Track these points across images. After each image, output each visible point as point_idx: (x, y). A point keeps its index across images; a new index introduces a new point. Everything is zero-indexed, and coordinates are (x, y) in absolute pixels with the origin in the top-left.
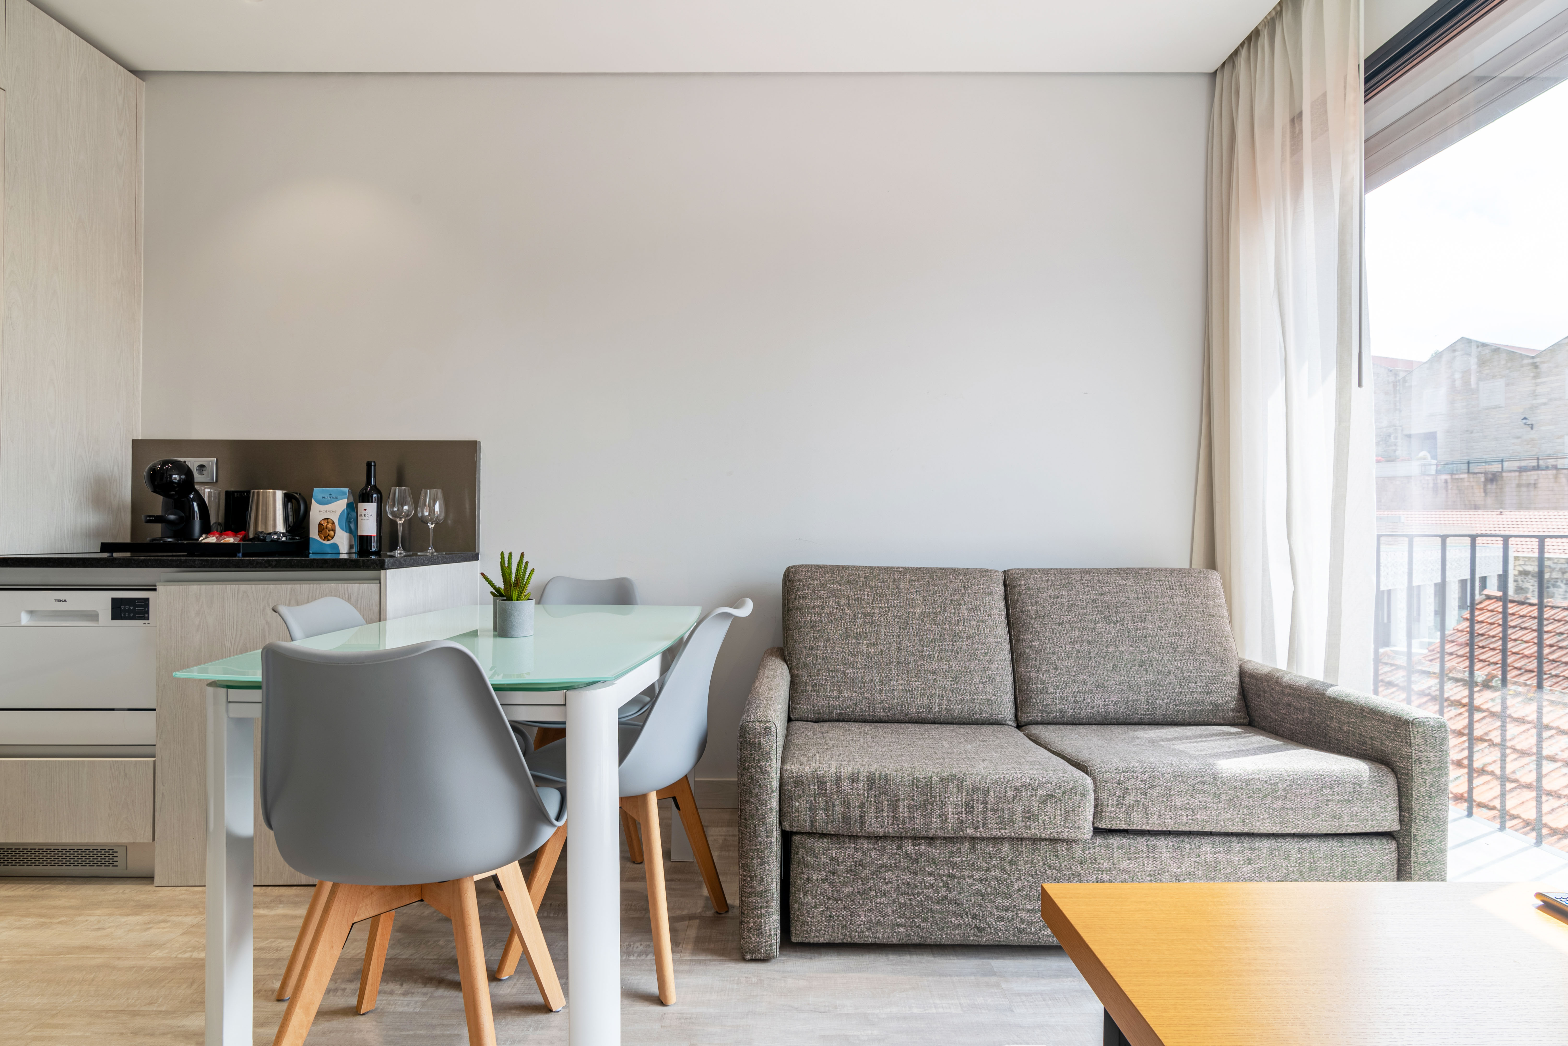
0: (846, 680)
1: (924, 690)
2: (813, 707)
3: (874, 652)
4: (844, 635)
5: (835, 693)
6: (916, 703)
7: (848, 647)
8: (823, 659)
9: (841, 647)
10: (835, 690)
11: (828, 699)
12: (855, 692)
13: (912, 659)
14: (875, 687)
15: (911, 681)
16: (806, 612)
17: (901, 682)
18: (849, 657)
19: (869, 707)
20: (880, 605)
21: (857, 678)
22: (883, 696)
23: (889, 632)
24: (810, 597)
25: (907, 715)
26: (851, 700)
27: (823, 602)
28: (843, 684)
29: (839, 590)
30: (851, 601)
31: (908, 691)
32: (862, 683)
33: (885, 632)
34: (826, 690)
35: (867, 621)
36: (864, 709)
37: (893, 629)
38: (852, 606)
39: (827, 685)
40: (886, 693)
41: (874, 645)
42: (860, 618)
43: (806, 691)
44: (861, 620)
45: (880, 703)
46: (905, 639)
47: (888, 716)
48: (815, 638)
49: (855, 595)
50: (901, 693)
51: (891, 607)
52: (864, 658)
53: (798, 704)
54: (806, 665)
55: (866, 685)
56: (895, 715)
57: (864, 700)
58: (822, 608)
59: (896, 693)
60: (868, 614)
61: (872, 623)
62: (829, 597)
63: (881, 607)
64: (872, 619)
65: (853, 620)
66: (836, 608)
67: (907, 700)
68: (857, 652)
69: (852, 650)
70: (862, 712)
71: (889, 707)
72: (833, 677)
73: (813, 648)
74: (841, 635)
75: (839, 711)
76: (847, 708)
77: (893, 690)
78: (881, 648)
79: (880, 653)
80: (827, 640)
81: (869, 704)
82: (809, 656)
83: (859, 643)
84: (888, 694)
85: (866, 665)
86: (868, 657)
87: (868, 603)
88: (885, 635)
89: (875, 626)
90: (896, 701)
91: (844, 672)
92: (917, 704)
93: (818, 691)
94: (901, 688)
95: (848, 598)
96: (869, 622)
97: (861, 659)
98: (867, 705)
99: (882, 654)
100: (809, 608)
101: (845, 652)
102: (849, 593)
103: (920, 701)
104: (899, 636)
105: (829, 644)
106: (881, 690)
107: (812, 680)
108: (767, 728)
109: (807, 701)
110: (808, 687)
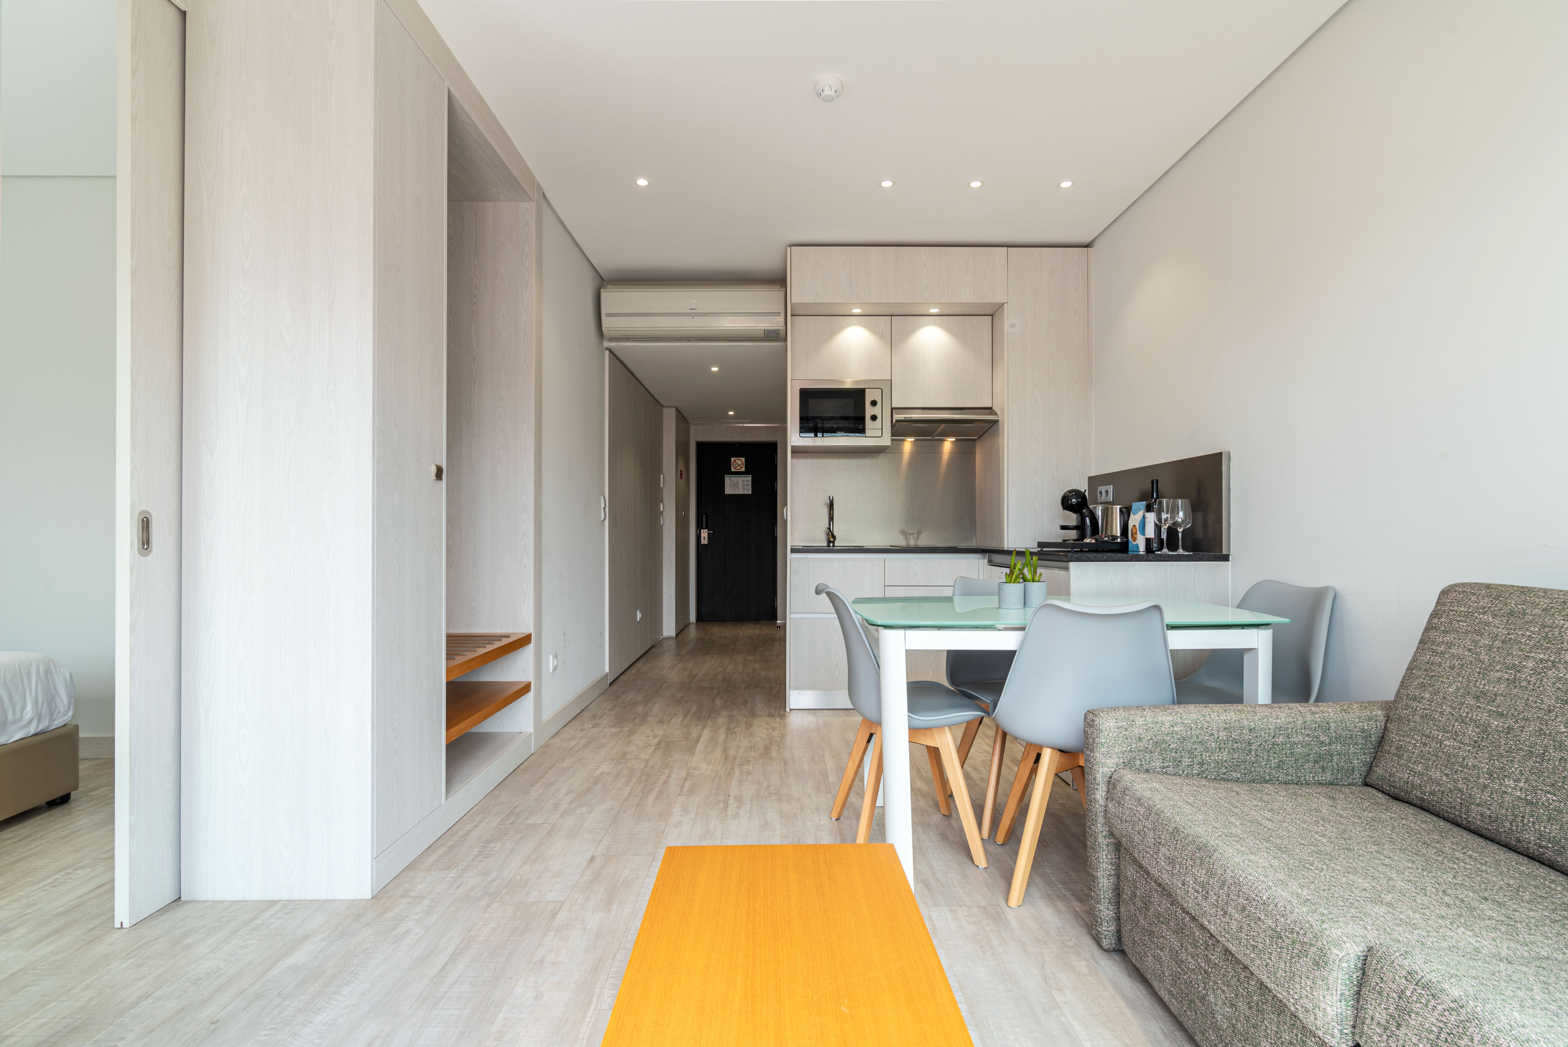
0: (1440, 754)
1: (1560, 812)
2: (1389, 776)
3: (1497, 726)
4: (1462, 691)
5: (1420, 768)
6: (1537, 827)
7: (1460, 709)
8: (1422, 717)
9: (1451, 706)
10: (1421, 763)
11: (1408, 772)
12: (1447, 775)
13: (1558, 755)
14: (1478, 778)
15: (1542, 790)
16: (1429, 648)
17: (1522, 784)
18: (1457, 724)
19: (1461, 804)
20: (1542, 656)
21: (1456, 756)
22: (1486, 796)
23: (1536, 702)
24: (1443, 628)
25: (1518, 840)
26: (1438, 784)
27: (1455, 638)
28: (1434, 758)
29: (1488, 624)
30: (1497, 643)
31: (1529, 803)
32: (1461, 766)
33: (1528, 699)
34: (1409, 760)
35: (1506, 677)
36: (1453, 804)
37: (1545, 699)
38: (1495, 650)
39: (1413, 753)
40: (1492, 793)
41: (1501, 715)
42: (1498, 671)
43: (1389, 753)
44: (1498, 675)
45: (1478, 805)
46: (1558, 720)
47: (1489, 830)
48: (1423, 686)
49: (1508, 634)
50: (1516, 803)
51: (1560, 662)
52: (1477, 730)
53: (1377, 766)
54: (1400, 719)
55: (1465, 770)
56: (1500, 833)
57: (1456, 792)
58: (1450, 645)
59: (1507, 798)
60: (1514, 667)
61: (1512, 682)
62: (1467, 632)
63: (1541, 660)
64: (1515, 675)
65: (1484, 672)
66: (1469, 650)
67: (1523, 817)
68: (1471, 719)
69: (1464, 715)
70: (1450, 808)
71: (1490, 816)
72: (1425, 744)
73: (1415, 699)
74: (1458, 689)
75: (1419, 794)
76: (1430, 793)
77: (1505, 792)
78: (1510, 722)
79: (1506, 731)
80: (1436, 693)
81: (1461, 799)
82: (1407, 706)
83: (1479, 707)
84: (1495, 796)
85: (1476, 742)
86: (1484, 731)
87: (1522, 650)
88: (1526, 705)
89: (1515, 687)
90: (1504, 811)
91: (1441, 743)
92: (1539, 830)
93: (1400, 757)
94: (1518, 793)
95: (1495, 639)
96: (1508, 680)
97: (1471, 731)
98: (1458, 800)
99: (1508, 733)
100: (1433, 643)
101: (1453, 715)
102: (1500, 629)
103: (1545, 827)
104: (1550, 711)
105: (1438, 699)
106: (1486, 787)
107: (1399, 741)
108: (1093, 721)
109: (1386, 767)
110: (1392, 748)
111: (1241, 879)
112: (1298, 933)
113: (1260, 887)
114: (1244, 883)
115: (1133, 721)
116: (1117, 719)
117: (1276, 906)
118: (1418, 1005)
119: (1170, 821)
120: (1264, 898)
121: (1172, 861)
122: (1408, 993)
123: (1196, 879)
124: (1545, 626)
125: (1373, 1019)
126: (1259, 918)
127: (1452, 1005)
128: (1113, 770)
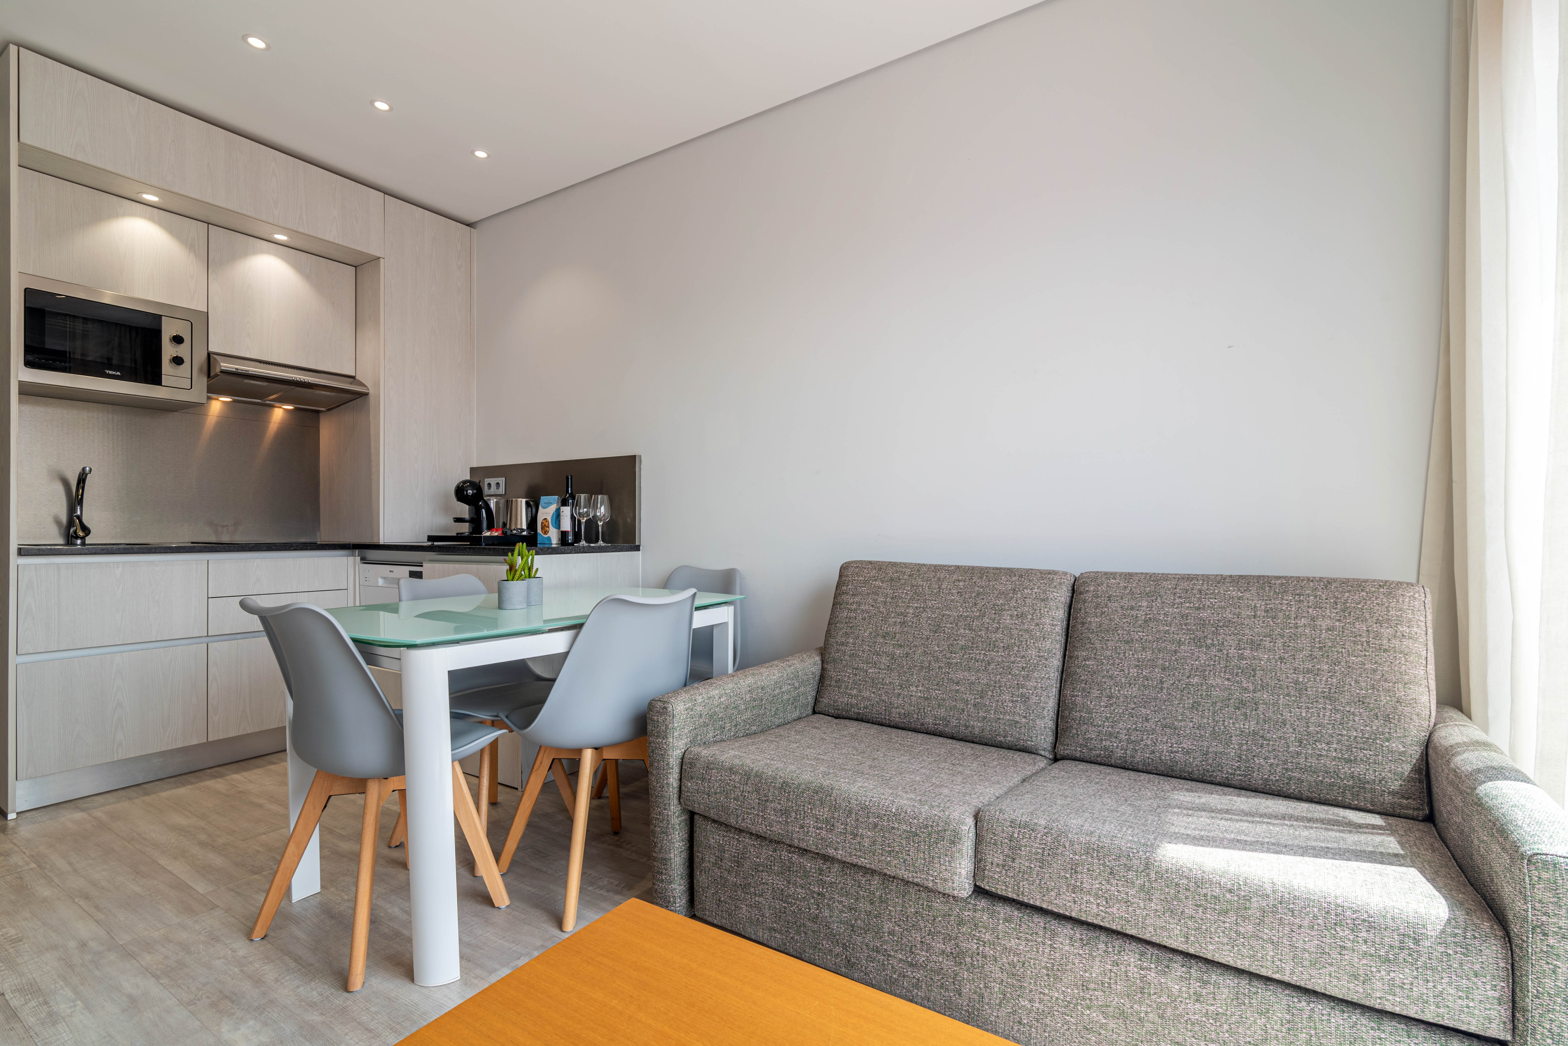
0: (867, 679)
1: (944, 700)
2: (834, 702)
3: (900, 654)
4: (874, 634)
5: (855, 692)
6: (933, 713)
7: (875, 646)
8: (850, 656)
9: (868, 646)
10: (855, 688)
11: (847, 696)
12: (874, 693)
13: (937, 665)
14: (894, 690)
15: (932, 689)
16: (845, 608)
17: (920, 688)
18: (874, 657)
19: (885, 710)
20: (916, 605)
21: (878, 678)
22: (900, 701)
23: (919, 634)
24: (851, 593)
25: (922, 724)
26: (869, 700)
27: (861, 599)
28: (864, 683)
29: (880, 587)
30: (888, 599)
31: (926, 699)
32: (882, 684)
33: (914, 633)
34: (847, 688)
35: (899, 621)
36: (880, 711)
37: (924, 632)
38: (888, 604)
39: (849, 682)
40: (904, 698)
41: (901, 646)
42: (893, 618)
43: (830, 686)
44: (893, 620)
45: (897, 708)
46: (933, 643)
47: (904, 722)
48: (846, 634)
49: (894, 593)
50: (919, 700)
51: (927, 607)
52: (888, 659)
53: (822, 698)
54: (834, 660)
55: (885, 687)
56: (911, 723)
57: (881, 703)
58: (859, 604)
59: (913, 699)
60: (902, 614)
61: (903, 623)
62: (868, 594)
63: (916, 607)
64: (904, 619)
65: (885, 619)
66: (873, 606)
67: (924, 709)
68: (883, 652)
69: (878, 650)
70: (878, 715)
71: (904, 714)
72: (856, 675)
73: (842, 644)
74: (871, 633)
75: (856, 710)
76: (864, 708)
77: (911, 696)
78: (907, 650)
79: (905, 656)
80: (857, 638)
81: (885, 707)
82: (838, 651)
83: (886, 643)
84: (906, 699)
85: (888, 666)
86: (892, 659)
87: (904, 603)
88: (914, 637)
89: (906, 626)
90: (912, 708)
91: (867, 671)
92: (934, 715)
93: (839, 687)
94: (919, 694)
95: (886, 596)
96: (900, 622)
97: (885, 660)
98: (883, 707)
99: (907, 657)
100: (847, 604)
101: (871, 651)
102: (888, 590)
103: (937, 712)
104: (928, 639)
105: (859, 641)
106: (899, 695)
107: (837, 675)
108: (665, 708)
109: (830, 696)
110: (832, 682)
111: (867, 803)
112: (931, 826)
113: (886, 804)
114: (871, 805)
115: (695, 700)
116: (684, 702)
117: (906, 813)
118: (1025, 840)
119: (775, 778)
120: (894, 810)
121: (785, 812)
122: (1016, 835)
123: (817, 818)
124: (913, 586)
125: (992, 864)
126: (893, 828)
127: (1046, 831)
128: (683, 750)
